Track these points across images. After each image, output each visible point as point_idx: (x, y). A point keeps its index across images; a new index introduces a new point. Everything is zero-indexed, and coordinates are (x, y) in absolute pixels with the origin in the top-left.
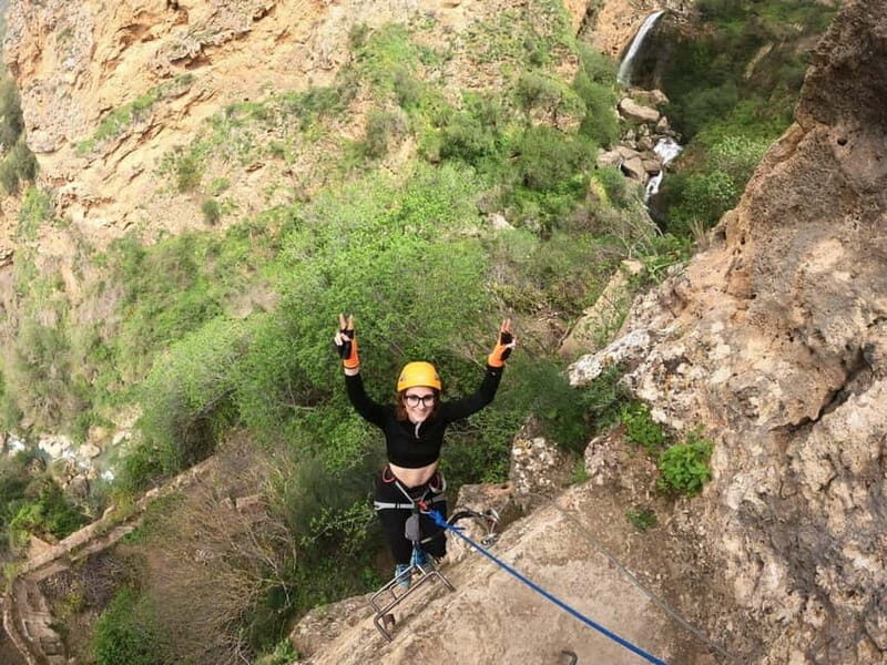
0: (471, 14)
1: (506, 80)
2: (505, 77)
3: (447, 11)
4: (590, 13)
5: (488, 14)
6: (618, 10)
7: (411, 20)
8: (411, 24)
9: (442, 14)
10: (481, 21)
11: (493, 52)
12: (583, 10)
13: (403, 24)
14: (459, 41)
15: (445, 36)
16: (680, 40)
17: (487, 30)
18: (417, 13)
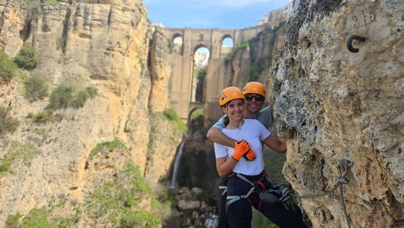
0: (86, 190)
1: (113, 224)
2: (112, 222)
3: (71, 192)
4: (148, 159)
5: (96, 187)
6: (163, 150)
7: (50, 202)
8: (49, 206)
9: (69, 195)
10: (92, 192)
11: (103, 209)
12: (145, 159)
13: (44, 207)
14: (82, 209)
15: (73, 208)
16: (197, 153)
17: (97, 197)
18: (53, 197)
